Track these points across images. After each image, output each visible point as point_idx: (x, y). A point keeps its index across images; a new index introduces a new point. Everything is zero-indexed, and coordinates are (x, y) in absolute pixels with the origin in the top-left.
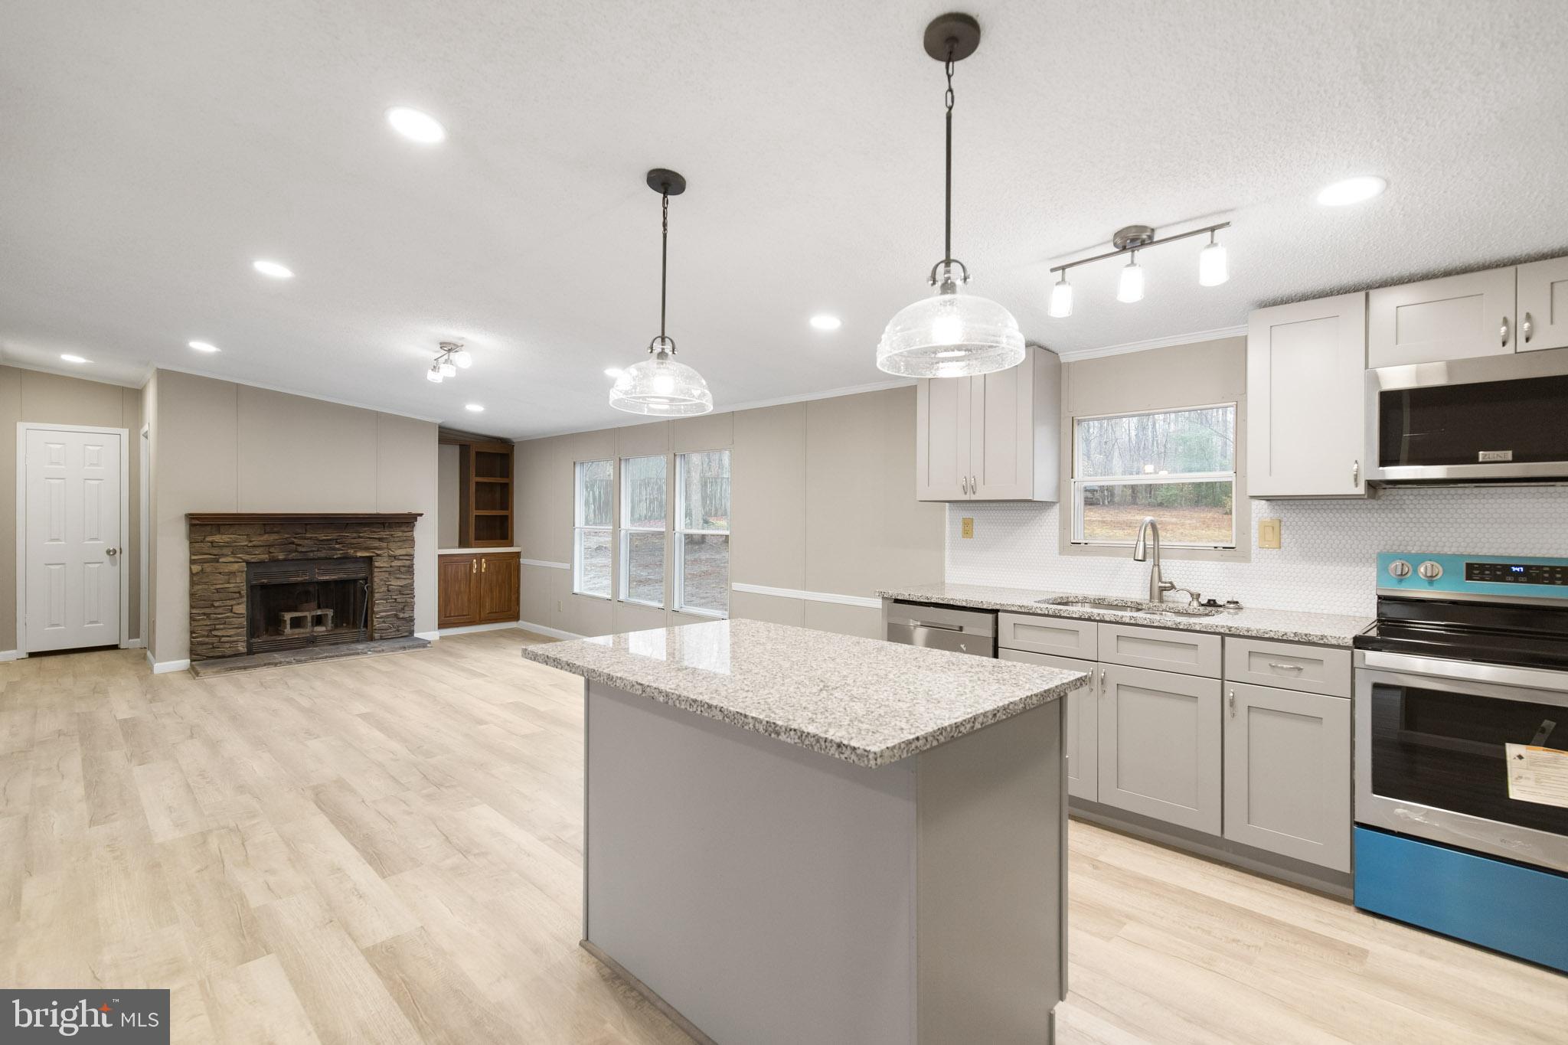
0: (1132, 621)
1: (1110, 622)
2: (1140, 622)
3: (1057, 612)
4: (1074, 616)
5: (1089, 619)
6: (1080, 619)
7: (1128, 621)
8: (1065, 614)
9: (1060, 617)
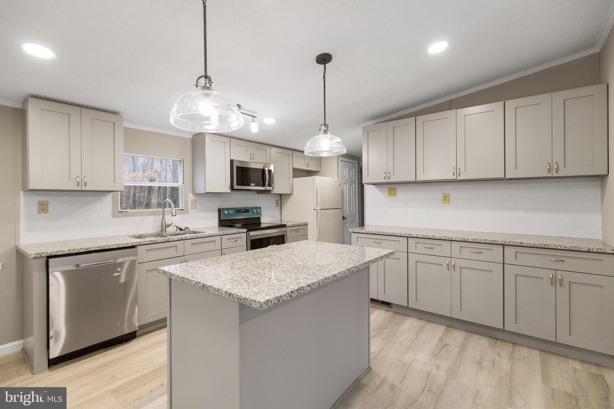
0: (197, 237)
1: (189, 239)
2: (199, 237)
3: (168, 240)
4: (175, 240)
5: (181, 240)
6: (178, 240)
7: (195, 237)
8: (172, 240)
9: (170, 241)
